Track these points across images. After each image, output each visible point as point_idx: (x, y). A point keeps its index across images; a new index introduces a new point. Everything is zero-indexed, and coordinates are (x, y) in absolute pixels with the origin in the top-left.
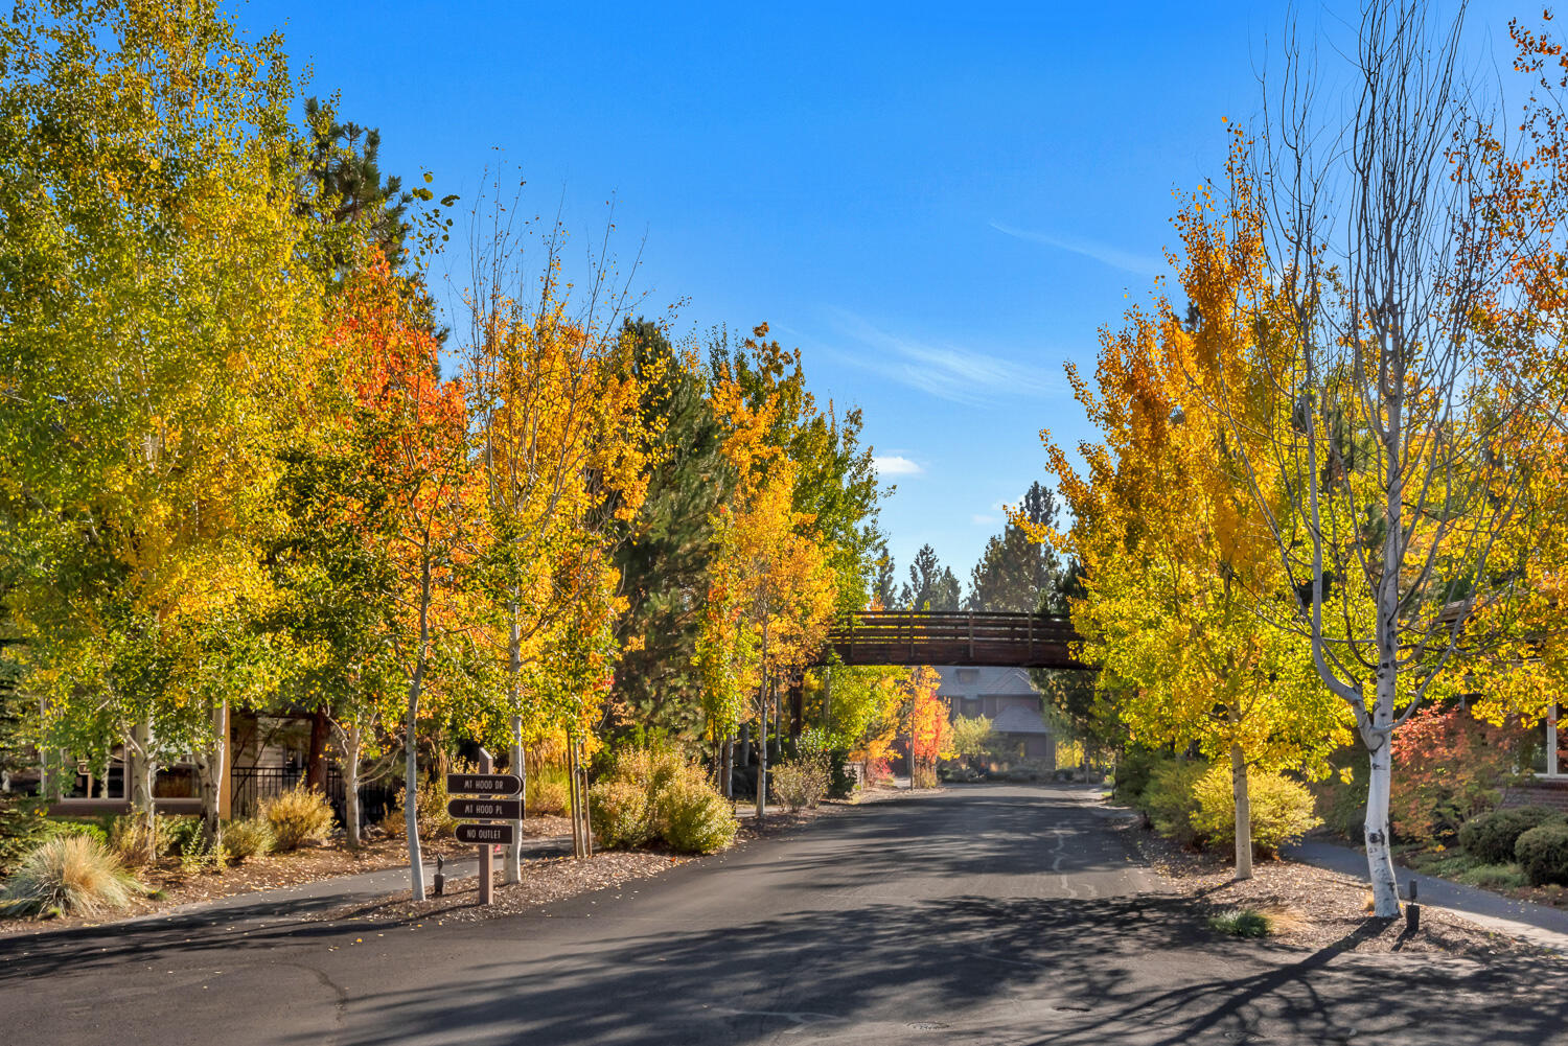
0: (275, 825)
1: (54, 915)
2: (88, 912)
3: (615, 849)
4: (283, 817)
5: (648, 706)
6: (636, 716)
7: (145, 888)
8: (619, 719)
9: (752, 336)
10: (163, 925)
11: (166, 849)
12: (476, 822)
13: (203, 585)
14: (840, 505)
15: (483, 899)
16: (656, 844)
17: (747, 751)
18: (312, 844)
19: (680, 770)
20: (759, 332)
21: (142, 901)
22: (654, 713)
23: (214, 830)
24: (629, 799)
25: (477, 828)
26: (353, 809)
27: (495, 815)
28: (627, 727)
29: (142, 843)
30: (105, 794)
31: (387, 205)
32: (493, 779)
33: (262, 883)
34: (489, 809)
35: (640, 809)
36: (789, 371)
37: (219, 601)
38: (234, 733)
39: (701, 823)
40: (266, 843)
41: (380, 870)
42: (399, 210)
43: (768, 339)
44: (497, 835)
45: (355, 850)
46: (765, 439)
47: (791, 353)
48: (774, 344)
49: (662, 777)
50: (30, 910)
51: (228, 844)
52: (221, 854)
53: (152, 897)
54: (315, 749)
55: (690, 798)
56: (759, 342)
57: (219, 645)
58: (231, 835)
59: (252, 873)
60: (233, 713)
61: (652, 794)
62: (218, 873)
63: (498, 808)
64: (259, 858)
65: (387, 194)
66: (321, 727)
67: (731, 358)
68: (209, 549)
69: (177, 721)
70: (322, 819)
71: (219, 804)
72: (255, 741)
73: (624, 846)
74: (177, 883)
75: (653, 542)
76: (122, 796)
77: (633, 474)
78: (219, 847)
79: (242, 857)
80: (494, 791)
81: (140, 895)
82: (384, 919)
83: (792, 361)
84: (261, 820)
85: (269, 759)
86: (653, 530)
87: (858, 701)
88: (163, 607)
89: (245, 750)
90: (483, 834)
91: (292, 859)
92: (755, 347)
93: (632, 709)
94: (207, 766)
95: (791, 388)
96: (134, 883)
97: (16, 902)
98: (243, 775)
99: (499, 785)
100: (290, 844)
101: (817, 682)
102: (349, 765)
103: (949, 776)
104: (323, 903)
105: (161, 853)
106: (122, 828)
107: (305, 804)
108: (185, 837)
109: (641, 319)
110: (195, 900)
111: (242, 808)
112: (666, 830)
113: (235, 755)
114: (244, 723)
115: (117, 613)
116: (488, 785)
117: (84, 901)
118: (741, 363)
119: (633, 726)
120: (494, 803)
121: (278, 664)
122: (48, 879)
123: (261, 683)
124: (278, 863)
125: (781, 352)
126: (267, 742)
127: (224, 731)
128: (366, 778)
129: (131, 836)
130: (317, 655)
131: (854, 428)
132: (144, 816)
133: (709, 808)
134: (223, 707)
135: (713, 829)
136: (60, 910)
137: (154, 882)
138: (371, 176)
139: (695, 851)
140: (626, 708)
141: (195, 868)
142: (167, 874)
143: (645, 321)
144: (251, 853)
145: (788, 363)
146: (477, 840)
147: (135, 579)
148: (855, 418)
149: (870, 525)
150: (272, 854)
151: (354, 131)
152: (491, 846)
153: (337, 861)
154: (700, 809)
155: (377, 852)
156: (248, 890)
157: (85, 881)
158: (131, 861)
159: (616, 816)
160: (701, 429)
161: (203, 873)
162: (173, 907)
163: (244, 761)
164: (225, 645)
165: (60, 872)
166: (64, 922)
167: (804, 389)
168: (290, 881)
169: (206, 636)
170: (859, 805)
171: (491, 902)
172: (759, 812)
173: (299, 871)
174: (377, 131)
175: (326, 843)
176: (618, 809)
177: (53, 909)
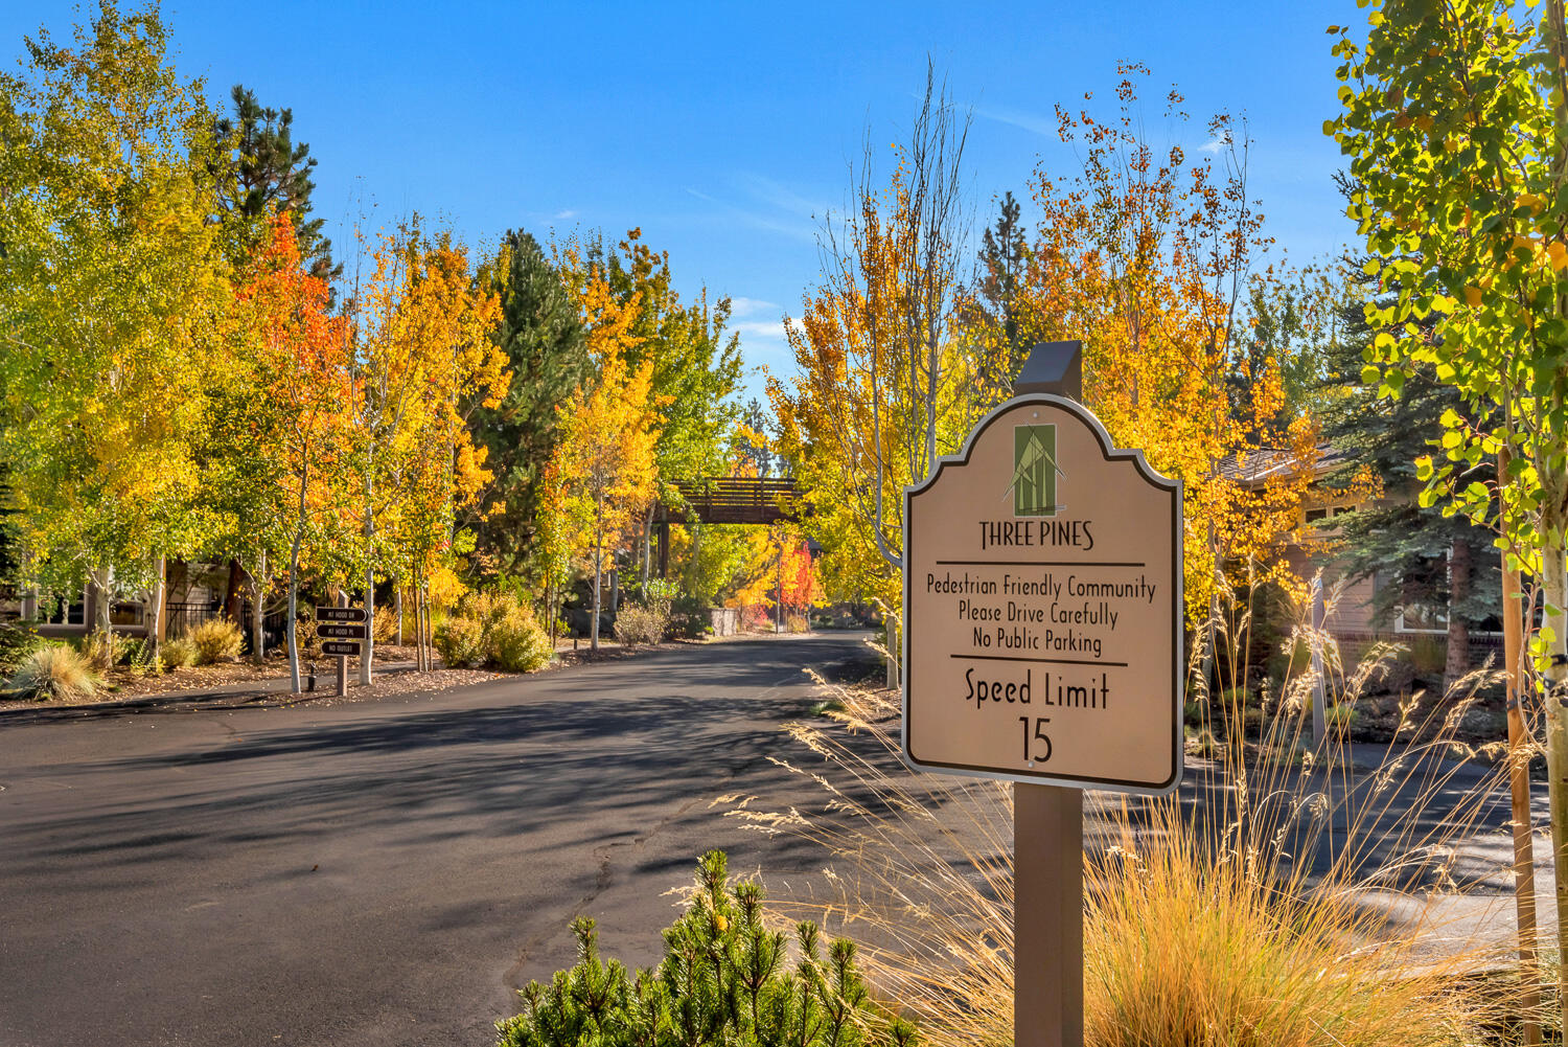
0: (199, 646)
1: (45, 698)
2: (68, 696)
3: (457, 667)
4: (205, 639)
5: (510, 559)
6: (500, 566)
7: (106, 684)
8: (484, 568)
9: (626, 239)
10: (119, 705)
11: (120, 658)
12: (336, 640)
13: (150, 475)
14: (699, 388)
15: (340, 692)
16: (491, 665)
17: (616, 597)
18: (227, 660)
19: (513, 609)
20: (634, 235)
21: (104, 692)
22: (515, 563)
23: (154, 646)
24: (467, 630)
25: (336, 644)
26: (258, 635)
27: (348, 636)
28: (492, 576)
29: (103, 654)
30: (66, 621)
31: (297, 168)
32: (348, 611)
33: (189, 684)
34: (345, 632)
35: (477, 638)
36: (656, 270)
37: (162, 486)
38: (169, 575)
39: (524, 649)
40: (192, 657)
41: (276, 678)
42: (307, 171)
43: (640, 242)
44: (349, 649)
45: (257, 663)
46: (630, 331)
47: (660, 254)
48: (644, 247)
49: (498, 614)
50: (29, 695)
51: (164, 656)
52: (158, 662)
53: (110, 690)
54: (232, 589)
55: (515, 631)
56: (632, 245)
57: (161, 517)
58: (167, 650)
59: (181, 678)
60: (168, 562)
61: (487, 628)
62: (157, 676)
63: (351, 631)
64: (187, 668)
65: (296, 158)
66: (237, 574)
67: (605, 259)
68: (155, 446)
69: (129, 570)
70: (234, 641)
71: (158, 629)
72: (185, 582)
73: (464, 664)
74: (128, 682)
75: (518, 424)
76: (82, 622)
77: (498, 371)
78: (157, 658)
79: (174, 667)
80: (348, 619)
81: (103, 688)
82: (269, 703)
83: (660, 262)
84: (189, 640)
85: (197, 597)
86: (518, 415)
87: (722, 555)
88: (122, 491)
89: (177, 589)
90: (340, 648)
91: (212, 670)
92: (628, 249)
93: (496, 561)
94: (148, 600)
95: (659, 284)
96: (99, 680)
97: (19, 690)
98: (176, 609)
99: (352, 615)
100: (210, 656)
101: (688, 537)
102: (257, 602)
103: (830, 624)
104: (230, 696)
105: (117, 661)
106: (89, 643)
107: (221, 629)
108: (133, 652)
109: (521, 231)
110: (141, 693)
111: (174, 631)
112: (498, 654)
113: (169, 593)
114: (177, 571)
115: (93, 495)
116: (345, 615)
117: (64, 689)
118: (614, 264)
119: (497, 575)
120: (348, 628)
121: (202, 530)
122: (41, 674)
123: (189, 543)
124: (199, 672)
125: (651, 254)
126: (194, 583)
127: (162, 575)
128: (271, 612)
129: (96, 649)
130: (228, 525)
131: (724, 314)
132: (105, 635)
133: (531, 638)
134: (162, 558)
135: (533, 653)
136: (49, 695)
137: (112, 680)
138: (283, 149)
139: (519, 669)
140: (491, 560)
141: (140, 672)
142: (120, 676)
143: (525, 232)
144: (181, 664)
145: (656, 263)
146: (336, 652)
147: (102, 470)
148: (725, 306)
149: (736, 401)
150: (196, 666)
151: (271, 115)
152: (346, 657)
153: (244, 672)
154: (521, 640)
155: (275, 667)
156: (178, 688)
157: (66, 677)
158: (97, 665)
159: (457, 643)
160: (563, 330)
161: (146, 676)
162: (125, 695)
163: (176, 598)
164: (165, 516)
165: (49, 670)
166: (53, 703)
167: (670, 287)
168: (209, 684)
169: (153, 511)
170: (711, 644)
171: (345, 694)
172: (594, 645)
173: (216, 678)
174: (290, 110)
175: (237, 660)
176: (459, 638)
177: (45, 695)
